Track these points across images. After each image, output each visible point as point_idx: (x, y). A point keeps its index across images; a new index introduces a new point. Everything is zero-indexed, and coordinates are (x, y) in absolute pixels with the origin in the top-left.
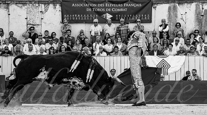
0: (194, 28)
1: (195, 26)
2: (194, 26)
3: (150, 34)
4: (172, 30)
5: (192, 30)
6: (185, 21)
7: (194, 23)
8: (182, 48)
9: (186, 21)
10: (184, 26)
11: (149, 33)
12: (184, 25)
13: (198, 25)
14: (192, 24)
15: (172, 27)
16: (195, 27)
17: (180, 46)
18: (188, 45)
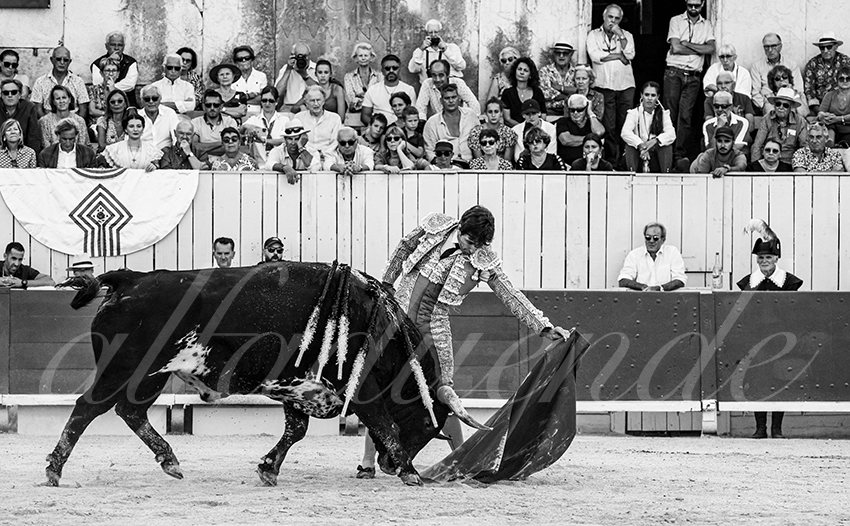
0: (240, 38)
1: (243, 26)
2: (239, 27)
3: (43, 58)
4: (141, 44)
5: (230, 44)
6: (200, 6)
7: (238, 15)
8: (189, 137)
9: (205, 6)
10: (195, 28)
11: (35, 54)
12: (193, 22)
13: (258, 24)
14: (230, 18)
15: (142, 29)
16: (243, 31)
17: (178, 127)
18: (212, 118)
